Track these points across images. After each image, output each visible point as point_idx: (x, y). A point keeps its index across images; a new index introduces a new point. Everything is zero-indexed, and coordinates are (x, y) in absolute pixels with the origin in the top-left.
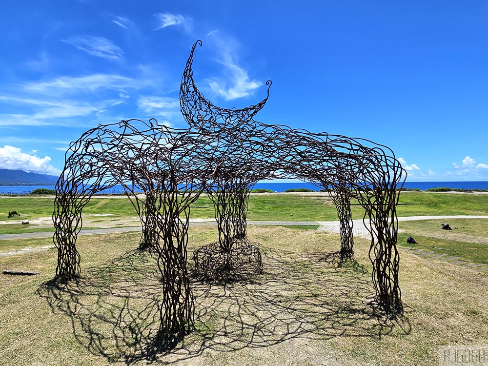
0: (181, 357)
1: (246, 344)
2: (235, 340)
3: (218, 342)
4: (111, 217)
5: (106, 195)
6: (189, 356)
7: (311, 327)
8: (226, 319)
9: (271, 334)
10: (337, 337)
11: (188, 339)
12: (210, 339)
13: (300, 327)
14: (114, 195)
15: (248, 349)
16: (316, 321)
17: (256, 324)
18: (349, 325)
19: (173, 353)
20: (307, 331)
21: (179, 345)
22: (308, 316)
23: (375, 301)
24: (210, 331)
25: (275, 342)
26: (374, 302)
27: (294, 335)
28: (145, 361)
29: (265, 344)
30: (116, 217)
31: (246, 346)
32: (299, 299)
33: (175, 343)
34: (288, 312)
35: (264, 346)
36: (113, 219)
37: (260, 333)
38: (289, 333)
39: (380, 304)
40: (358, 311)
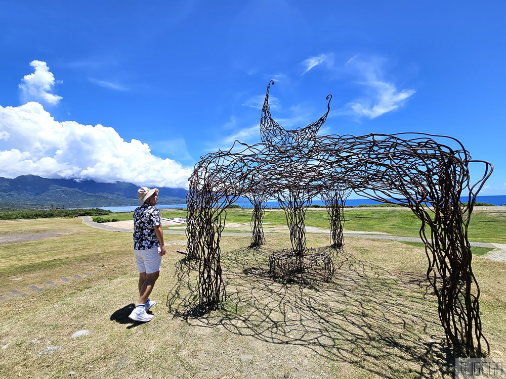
0: (201, 324)
1: (253, 333)
2: (249, 328)
3: (234, 324)
4: (269, 225)
5: (268, 209)
6: (206, 325)
7: (329, 342)
8: (258, 309)
9: (283, 334)
10: (346, 363)
11: (213, 313)
12: (230, 319)
13: (317, 338)
14: (274, 209)
15: (251, 338)
16: (338, 339)
17: (278, 322)
18: (375, 357)
19: (199, 319)
20: (321, 345)
21: (205, 316)
22: (335, 332)
23: (440, 344)
24: (236, 314)
25: (280, 342)
26: (438, 345)
27: (303, 343)
28: (182, 319)
29: (270, 340)
30: (273, 225)
31: (252, 336)
32: (342, 314)
33: (204, 314)
34: (319, 322)
35: (267, 341)
36: (270, 226)
37: (275, 330)
38: (300, 340)
39: (443, 350)
40: (401, 347)
